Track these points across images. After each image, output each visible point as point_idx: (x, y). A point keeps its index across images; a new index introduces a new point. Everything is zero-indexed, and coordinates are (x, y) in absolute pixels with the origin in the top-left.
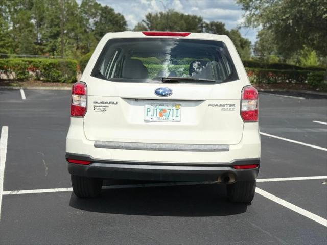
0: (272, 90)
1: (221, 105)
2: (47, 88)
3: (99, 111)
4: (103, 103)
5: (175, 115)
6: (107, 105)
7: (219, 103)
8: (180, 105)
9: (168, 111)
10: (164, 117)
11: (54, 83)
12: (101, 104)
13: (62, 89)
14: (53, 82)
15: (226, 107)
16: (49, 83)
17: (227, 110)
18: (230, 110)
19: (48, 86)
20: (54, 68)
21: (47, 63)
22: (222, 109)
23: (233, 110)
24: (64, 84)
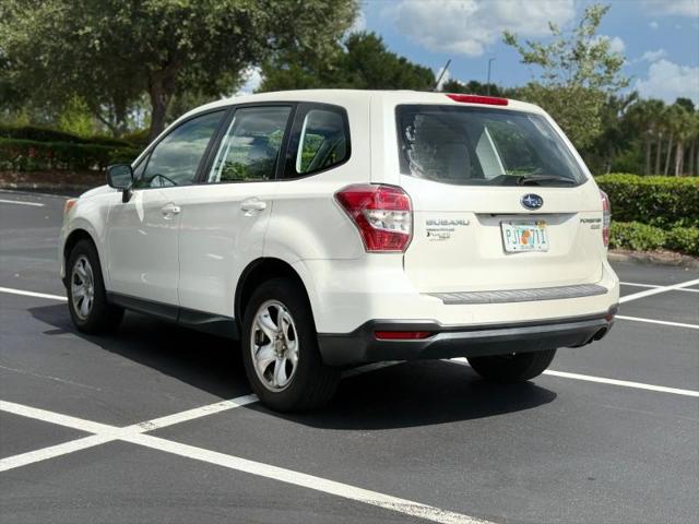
0: (35, 186)
1: (591, 221)
3: (437, 238)
4: (445, 223)
5: (541, 238)
6: (452, 226)
8: (543, 222)
9: (531, 233)
10: (528, 244)
12: (441, 227)
15: (594, 224)
17: (594, 228)
23: (599, 227)
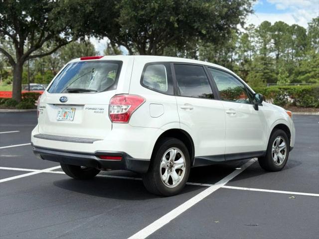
1: (94, 109)
2: (299, 113)
5: (71, 116)
6: (43, 109)
7: (92, 107)
8: (74, 109)
9: (68, 113)
10: (65, 117)
11: (308, 109)
13: (313, 114)
14: (307, 107)
15: (97, 110)
16: (302, 109)
17: (98, 112)
18: (100, 112)
19: (300, 111)
20: (307, 93)
21: (300, 90)
22: (95, 112)
23: (103, 112)
24: (317, 109)
